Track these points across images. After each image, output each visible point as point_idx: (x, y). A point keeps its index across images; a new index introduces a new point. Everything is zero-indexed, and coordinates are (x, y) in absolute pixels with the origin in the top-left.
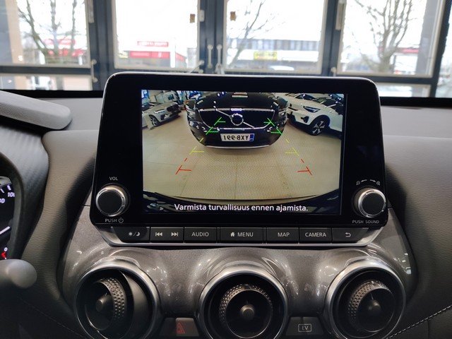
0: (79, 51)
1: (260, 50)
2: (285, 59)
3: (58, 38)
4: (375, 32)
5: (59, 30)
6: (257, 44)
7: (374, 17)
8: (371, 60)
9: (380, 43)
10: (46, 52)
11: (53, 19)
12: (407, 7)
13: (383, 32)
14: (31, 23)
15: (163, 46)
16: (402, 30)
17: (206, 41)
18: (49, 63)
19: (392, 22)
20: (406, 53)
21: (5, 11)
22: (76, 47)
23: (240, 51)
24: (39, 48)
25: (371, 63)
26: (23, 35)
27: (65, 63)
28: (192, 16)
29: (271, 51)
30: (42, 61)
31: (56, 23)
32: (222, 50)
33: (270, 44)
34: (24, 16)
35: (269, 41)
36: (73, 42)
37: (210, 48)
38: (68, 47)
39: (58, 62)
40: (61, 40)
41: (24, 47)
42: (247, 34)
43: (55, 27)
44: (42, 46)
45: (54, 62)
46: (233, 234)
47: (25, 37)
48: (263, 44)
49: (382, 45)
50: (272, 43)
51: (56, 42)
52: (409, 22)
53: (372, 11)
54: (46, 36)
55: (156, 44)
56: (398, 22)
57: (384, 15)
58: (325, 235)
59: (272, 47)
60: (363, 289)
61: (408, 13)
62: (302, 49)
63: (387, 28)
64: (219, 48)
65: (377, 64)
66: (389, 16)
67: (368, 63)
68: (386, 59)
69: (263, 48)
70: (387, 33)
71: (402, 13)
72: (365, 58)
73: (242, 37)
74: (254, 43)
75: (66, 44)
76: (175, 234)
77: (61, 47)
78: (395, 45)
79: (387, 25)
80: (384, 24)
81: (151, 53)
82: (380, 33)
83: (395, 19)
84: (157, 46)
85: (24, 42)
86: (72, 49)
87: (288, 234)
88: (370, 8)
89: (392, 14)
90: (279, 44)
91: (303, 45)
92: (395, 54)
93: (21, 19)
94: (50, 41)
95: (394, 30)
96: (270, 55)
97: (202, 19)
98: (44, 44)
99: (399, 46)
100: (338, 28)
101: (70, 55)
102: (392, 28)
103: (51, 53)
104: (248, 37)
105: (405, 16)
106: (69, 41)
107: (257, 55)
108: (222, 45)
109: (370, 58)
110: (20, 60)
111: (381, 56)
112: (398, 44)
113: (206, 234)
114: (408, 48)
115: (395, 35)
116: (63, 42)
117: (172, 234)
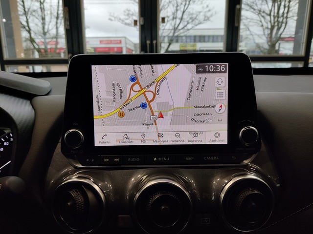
0: (61, 49)
1: (184, 43)
2: (202, 49)
3: (47, 40)
4: (264, 27)
5: (48, 36)
6: (182, 39)
7: (263, 17)
8: (262, 47)
9: (268, 35)
10: (39, 51)
11: (44, 28)
12: (286, 9)
13: (270, 27)
14: (29, 31)
15: (117, 43)
16: (284, 25)
17: (145, 38)
18: (42, 57)
19: (276, 19)
20: (287, 41)
21: (11, 24)
22: (59, 46)
23: (170, 44)
24: (35, 48)
25: (262, 49)
26: (24, 39)
27: (52, 57)
28: (136, 22)
29: (192, 44)
30: (37, 56)
31: (46, 30)
32: (156, 44)
33: (191, 39)
34: (24, 27)
35: (190, 36)
36: (57, 43)
37: (148, 42)
38: (54, 47)
39: (47, 57)
40: (49, 42)
41: (25, 48)
42: (174, 33)
43: (45, 34)
44: (37, 47)
45: (45, 57)
46: (155, 159)
47: (26, 41)
48: (186, 39)
49: (269, 36)
50: (193, 38)
51: (45, 43)
52: (288, 19)
53: (261, 13)
54: (38, 40)
55: (113, 42)
56: (281, 19)
57: (270, 15)
58: (217, 158)
59: (192, 41)
60: (243, 194)
61: (287, 13)
62: (213, 41)
63: (273, 24)
64: (154, 42)
65: (266, 49)
66: (274, 16)
67: (260, 49)
68: (273, 46)
69: (186, 42)
70: (273, 27)
71: (283, 13)
72: (258, 46)
73: (171, 34)
74: (180, 38)
75: (52, 45)
76: (117, 160)
77: (49, 47)
78: (279, 36)
79: (272, 22)
80: (271, 22)
81: (109, 48)
82: (267, 28)
83: (278, 17)
84: (114, 43)
85: (24, 44)
86: (56, 48)
87: (192, 158)
88: (260, 11)
89: (276, 14)
90: (197, 39)
91: (214, 39)
92: (279, 42)
93: (22, 29)
94: (42, 43)
95: (278, 25)
96: (191, 46)
97: (142, 23)
98: (38, 45)
99: (282, 36)
100: (236, 25)
101: (55, 51)
102: (276, 24)
103: (43, 51)
104: (176, 34)
105: (285, 15)
106: (55, 43)
107: (182, 46)
108: (156, 40)
109: (261, 45)
110: (22, 56)
111: (269, 43)
112: (281, 35)
113: (138, 159)
114: (289, 38)
115: (279, 29)
116: (51, 43)
117: (115, 160)
